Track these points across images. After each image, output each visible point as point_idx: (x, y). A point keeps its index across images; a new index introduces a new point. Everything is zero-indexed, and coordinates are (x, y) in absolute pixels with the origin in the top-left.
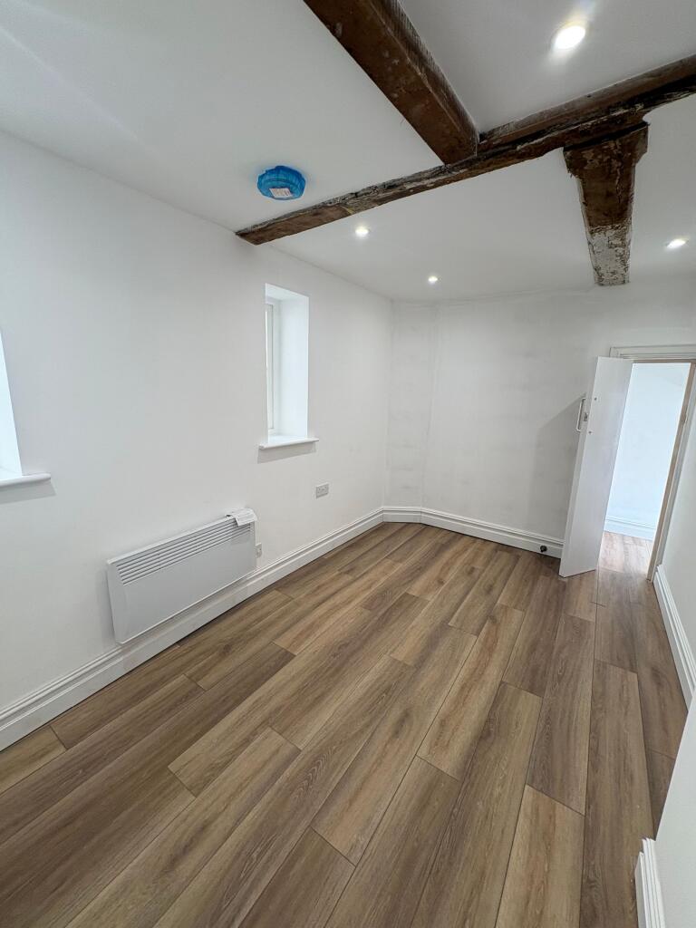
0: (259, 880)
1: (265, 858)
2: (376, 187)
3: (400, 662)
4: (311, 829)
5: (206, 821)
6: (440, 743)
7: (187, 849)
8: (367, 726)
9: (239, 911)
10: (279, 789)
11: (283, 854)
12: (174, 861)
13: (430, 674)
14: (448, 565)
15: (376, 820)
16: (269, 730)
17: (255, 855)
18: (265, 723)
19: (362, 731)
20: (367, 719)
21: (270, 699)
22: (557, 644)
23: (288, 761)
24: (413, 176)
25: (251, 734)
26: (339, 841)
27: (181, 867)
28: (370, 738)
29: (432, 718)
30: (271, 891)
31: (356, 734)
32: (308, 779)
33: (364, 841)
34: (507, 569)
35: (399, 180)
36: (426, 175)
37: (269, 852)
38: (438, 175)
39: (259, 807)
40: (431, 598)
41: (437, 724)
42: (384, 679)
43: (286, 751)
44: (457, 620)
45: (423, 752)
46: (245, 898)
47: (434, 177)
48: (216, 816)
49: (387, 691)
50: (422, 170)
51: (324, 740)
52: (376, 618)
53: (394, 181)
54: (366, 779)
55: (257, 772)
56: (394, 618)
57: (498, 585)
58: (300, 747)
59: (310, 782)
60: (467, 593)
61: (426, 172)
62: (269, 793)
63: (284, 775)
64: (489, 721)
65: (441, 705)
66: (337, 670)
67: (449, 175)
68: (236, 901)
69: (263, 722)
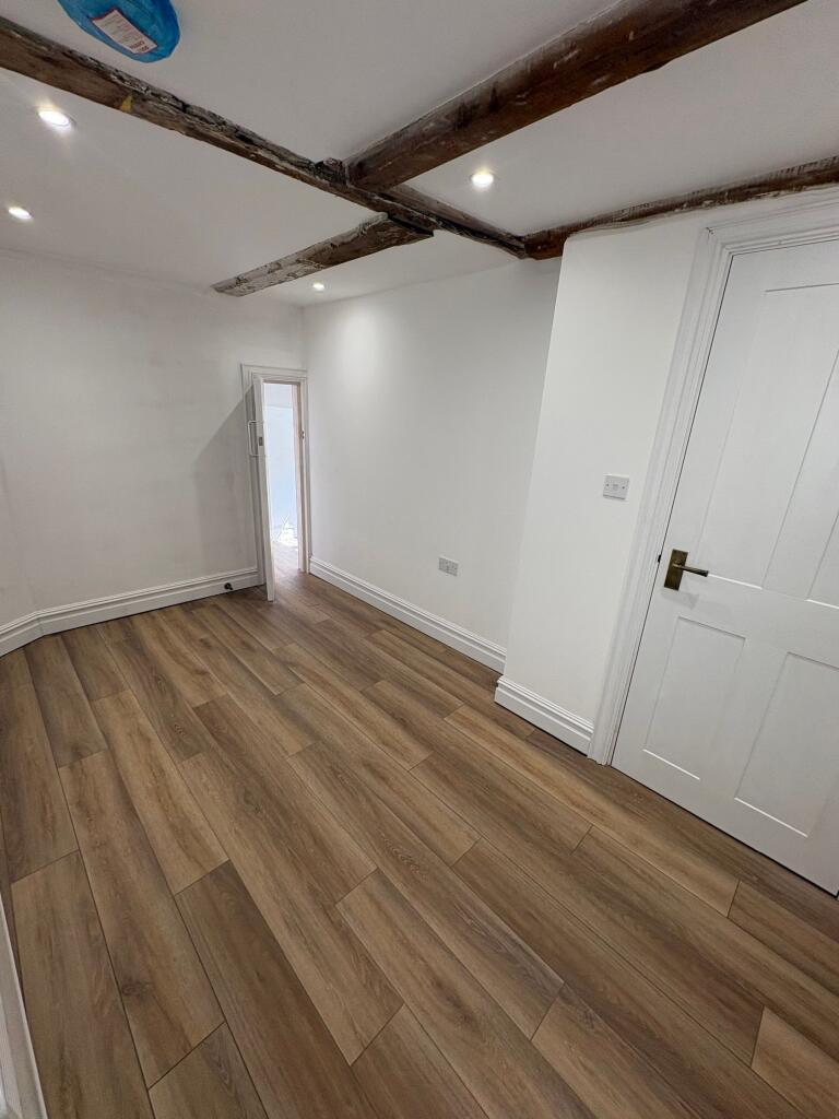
0: (487, 916)
1: (472, 911)
2: (224, 123)
3: (304, 751)
4: (453, 867)
5: (432, 984)
6: (402, 753)
7: (457, 1004)
8: (369, 800)
9: (506, 934)
10: (414, 894)
11: (470, 893)
12: (467, 1018)
13: (330, 732)
14: (175, 654)
15: (453, 815)
16: (339, 906)
17: (469, 921)
18: (327, 910)
19: (373, 806)
20: (361, 798)
21: (291, 902)
22: (341, 646)
23: (386, 883)
24: (279, 148)
25: (337, 930)
26: (465, 846)
27: (473, 1007)
28: (383, 801)
29: (378, 749)
30: (495, 906)
31: (376, 813)
32: (409, 864)
33: (466, 828)
34: (227, 621)
35: (260, 138)
36: (293, 159)
37: (468, 907)
38: (303, 168)
39: (426, 917)
40: (221, 691)
41: (386, 748)
42: (319, 770)
43: (373, 885)
44: (274, 686)
45: (407, 766)
46: (499, 930)
47: (297, 166)
48: (429, 970)
49: (336, 773)
50: (292, 151)
51: (373, 842)
52: (220, 751)
53: (254, 135)
54: (420, 814)
55: (389, 921)
56: (232, 733)
57: (246, 638)
58: (373, 868)
59: (412, 862)
60: (239, 662)
61: (293, 155)
62: (415, 907)
63: (399, 888)
64: (393, 715)
65: (368, 738)
66: (284, 813)
67: (312, 177)
68: (501, 939)
69: (325, 912)
